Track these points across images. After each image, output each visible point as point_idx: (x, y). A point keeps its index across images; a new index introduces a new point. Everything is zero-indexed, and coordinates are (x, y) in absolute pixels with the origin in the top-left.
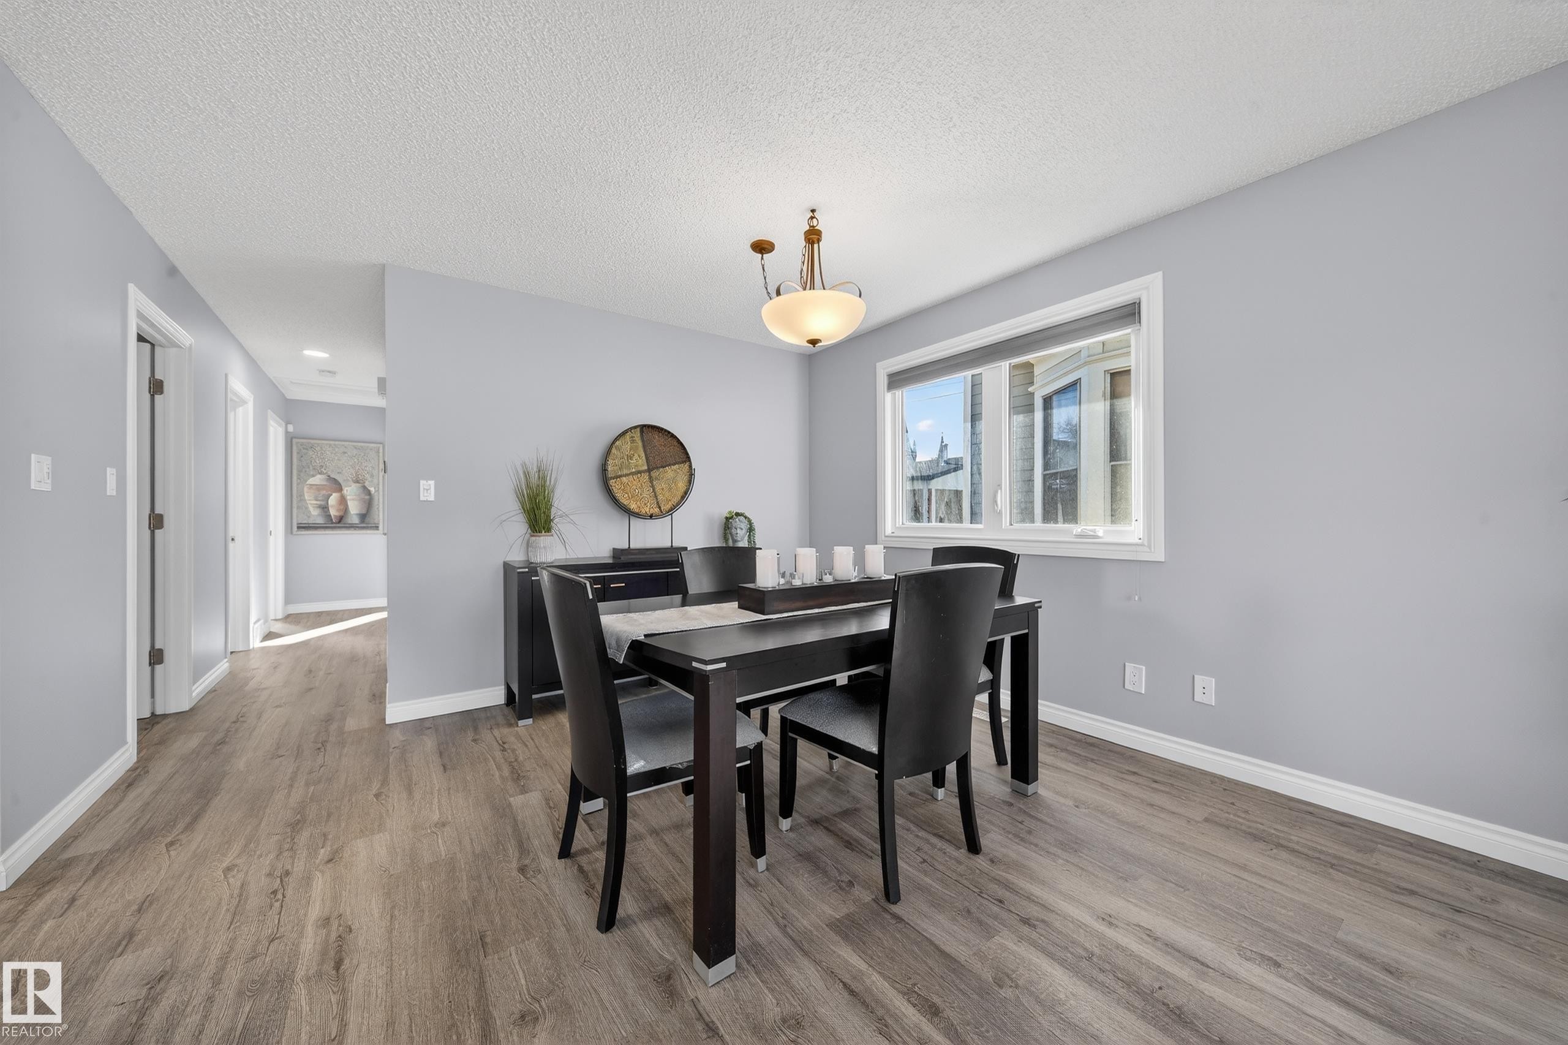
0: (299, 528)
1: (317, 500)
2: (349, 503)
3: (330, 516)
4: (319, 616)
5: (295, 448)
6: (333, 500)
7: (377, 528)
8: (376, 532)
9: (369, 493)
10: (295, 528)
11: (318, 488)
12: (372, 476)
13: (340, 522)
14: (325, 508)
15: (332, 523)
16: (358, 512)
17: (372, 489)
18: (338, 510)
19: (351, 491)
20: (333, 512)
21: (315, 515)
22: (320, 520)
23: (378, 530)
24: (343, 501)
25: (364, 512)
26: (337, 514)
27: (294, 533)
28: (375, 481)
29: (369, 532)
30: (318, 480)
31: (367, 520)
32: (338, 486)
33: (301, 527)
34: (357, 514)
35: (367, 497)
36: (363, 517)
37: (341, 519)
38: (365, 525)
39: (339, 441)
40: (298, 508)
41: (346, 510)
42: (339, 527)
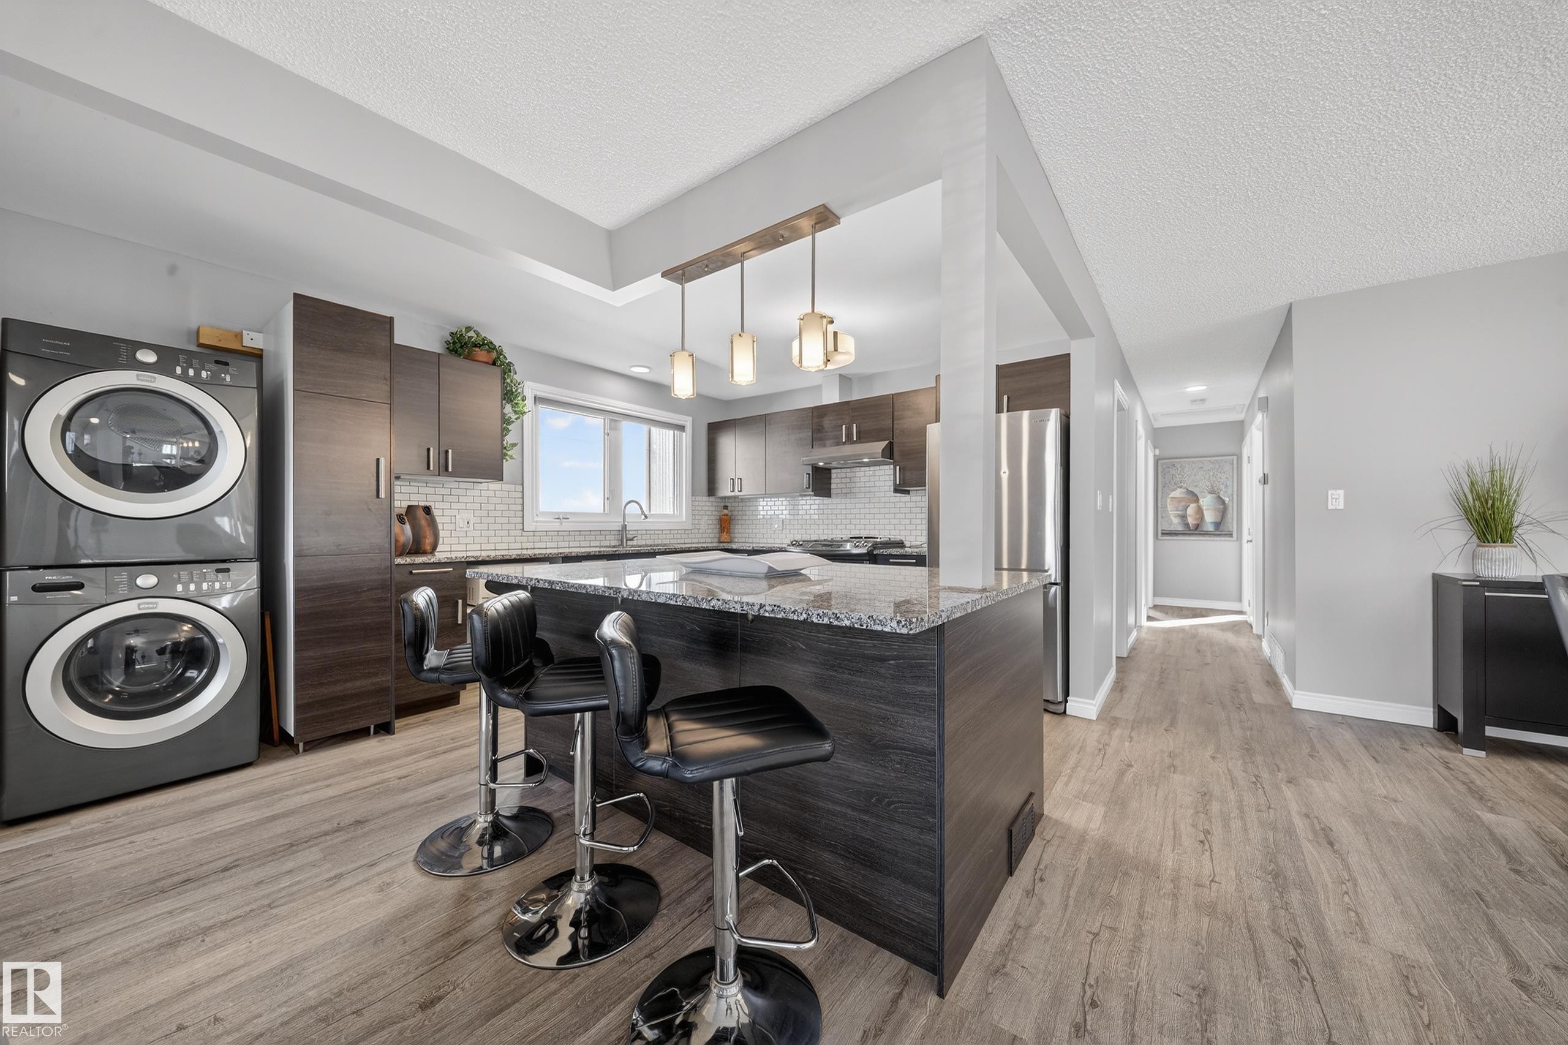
0: (1162, 534)
1: (1177, 511)
2: (1205, 513)
3: (1188, 524)
4: (1182, 610)
5: (1160, 468)
6: (1191, 510)
7: (1231, 535)
8: (1230, 539)
9: (1223, 502)
10: (1160, 534)
11: (1179, 500)
12: (1226, 486)
13: (1196, 530)
14: (1184, 517)
15: (1190, 530)
16: (1212, 521)
17: (1227, 499)
18: (1196, 519)
19: (1206, 501)
20: (1191, 521)
21: (1176, 524)
22: (1180, 528)
23: (1232, 537)
24: (1200, 511)
25: (1218, 521)
26: (1195, 522)
27: (1160, 537)
28: (1230, 491)
29: (1223, 539)
30: (1178, 493)
31: (1221, 528)
32: (1195, 498)
33: (1166, 533)
34: (1212, 523)
35: (1222, 507)
36: (1218, 525)
37: (1197, 527)
38: (1218, 533)
39: (1198, 457)
40: (1162, 517)
41: (1202, 518)
42: (1197, 534)
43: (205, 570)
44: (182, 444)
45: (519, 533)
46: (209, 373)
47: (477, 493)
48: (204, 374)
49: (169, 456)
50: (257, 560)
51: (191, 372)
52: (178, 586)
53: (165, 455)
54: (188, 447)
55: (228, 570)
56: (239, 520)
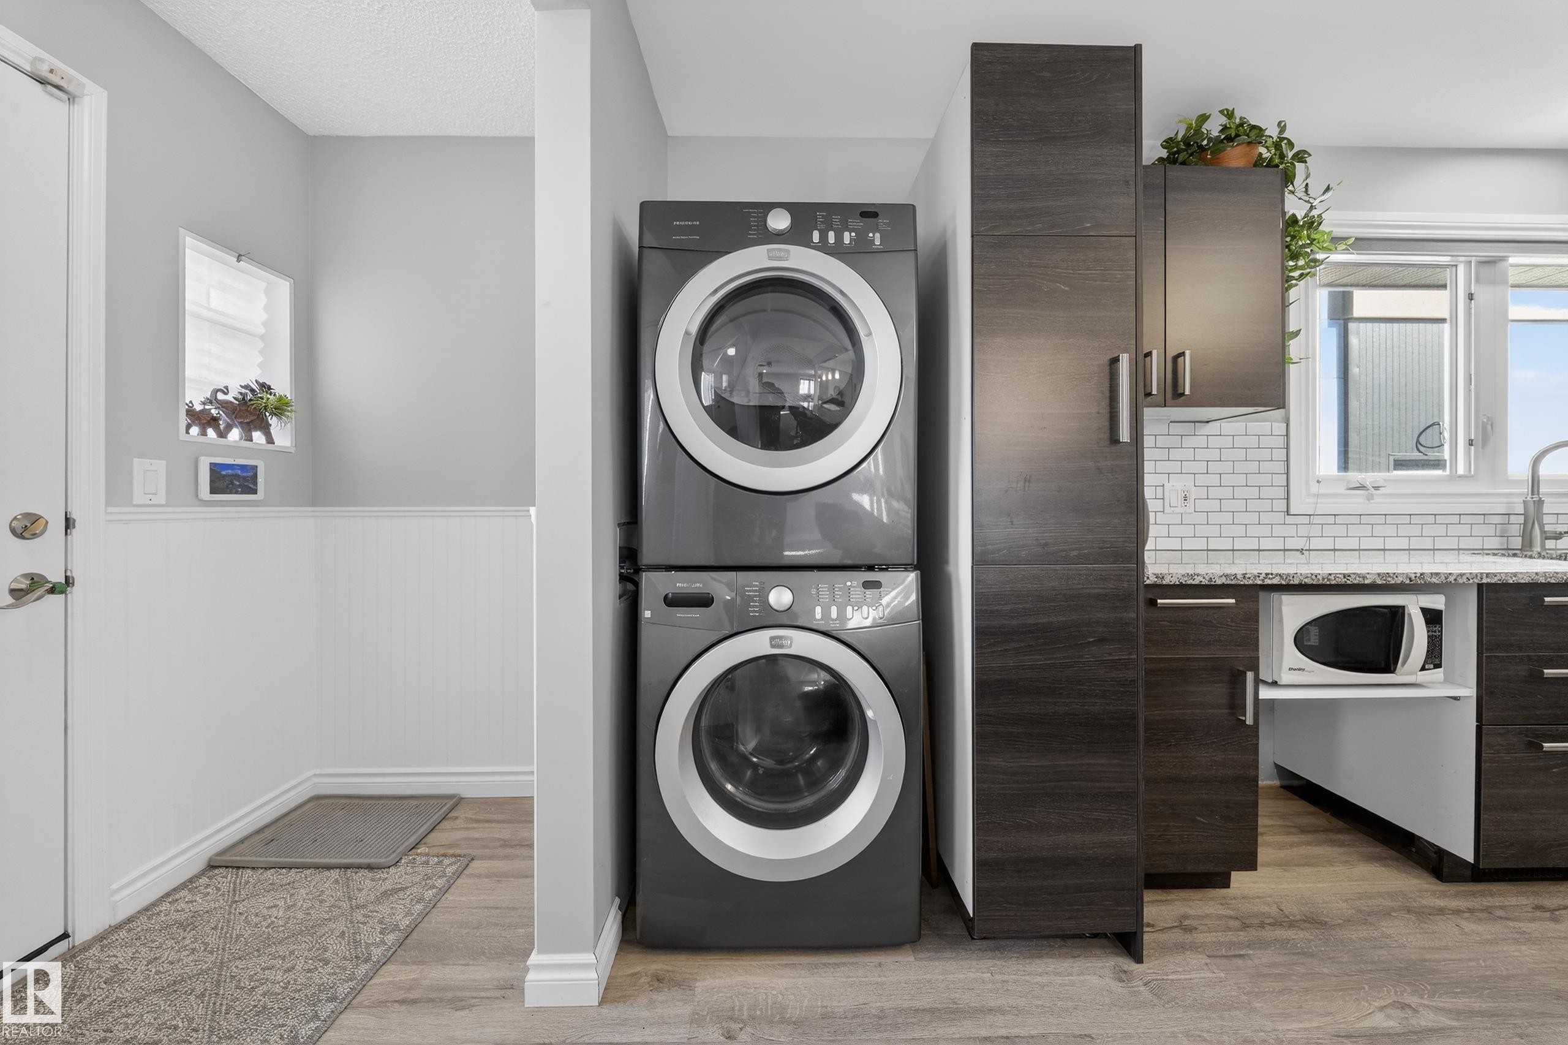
43: (849, 584)
44: (821, 377)
45: (1280, 517)
46: (853, 234)
47: (1201, 441)
48: (847, 238)
49: (807, 398)
50: (916, 568)
51: (831, 237)
52: (817, 607)
53: (801, 395)
54: (827, 380)
55: (877, 585)
56: (883, 496)
